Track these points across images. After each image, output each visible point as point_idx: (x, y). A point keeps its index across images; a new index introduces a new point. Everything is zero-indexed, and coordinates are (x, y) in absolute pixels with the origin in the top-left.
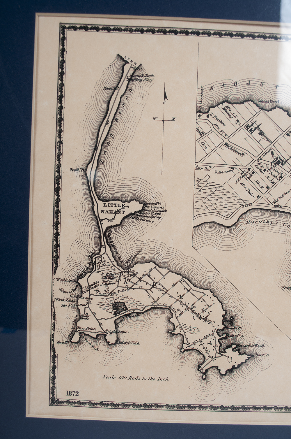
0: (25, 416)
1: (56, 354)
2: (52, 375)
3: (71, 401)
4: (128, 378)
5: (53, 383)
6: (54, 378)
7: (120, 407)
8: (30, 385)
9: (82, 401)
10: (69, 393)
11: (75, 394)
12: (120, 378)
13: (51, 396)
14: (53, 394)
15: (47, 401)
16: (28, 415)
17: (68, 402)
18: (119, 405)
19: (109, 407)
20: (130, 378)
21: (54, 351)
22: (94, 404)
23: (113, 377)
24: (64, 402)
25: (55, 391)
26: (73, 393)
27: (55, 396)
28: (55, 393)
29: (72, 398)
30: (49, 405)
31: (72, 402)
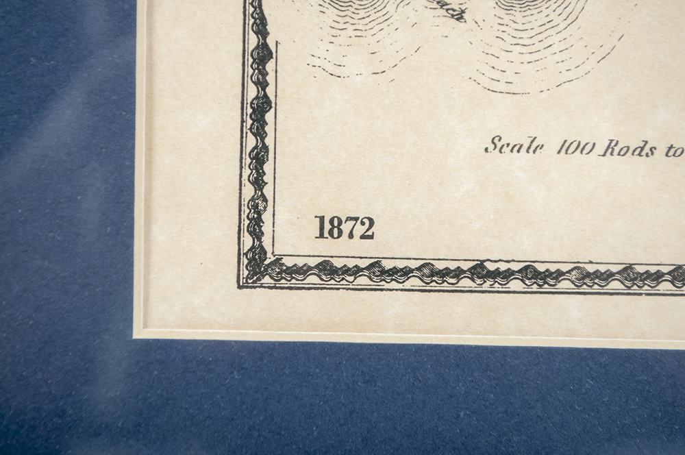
0: (132, 336)
1: (271, 42)
2: (251, 141)
3: (338, 263)
4: (600, 149)
5: (258, 183)
6: (259, 157)
7: (565, 285)
8: (149, 190)
9: (387, 265)
10: (331, 227)
11: (360, 230)
12: (564, 148)
13: (248, 241)
14: (257, 233)
15: (228, 267)
16: (140, 332)
17: (327, 269)
18: (559, 275)
19: (515, 285)
20: (610, 148)
21: (261, 27)
22: (445, 273)
23: (534, 147)
24: (304, 271)
25: (267, 217)
26: (346, 228)
27: (266, 242)
28: (267, 228)
29: (344, 251)
30: (240, 287)
31: (346, 271)
